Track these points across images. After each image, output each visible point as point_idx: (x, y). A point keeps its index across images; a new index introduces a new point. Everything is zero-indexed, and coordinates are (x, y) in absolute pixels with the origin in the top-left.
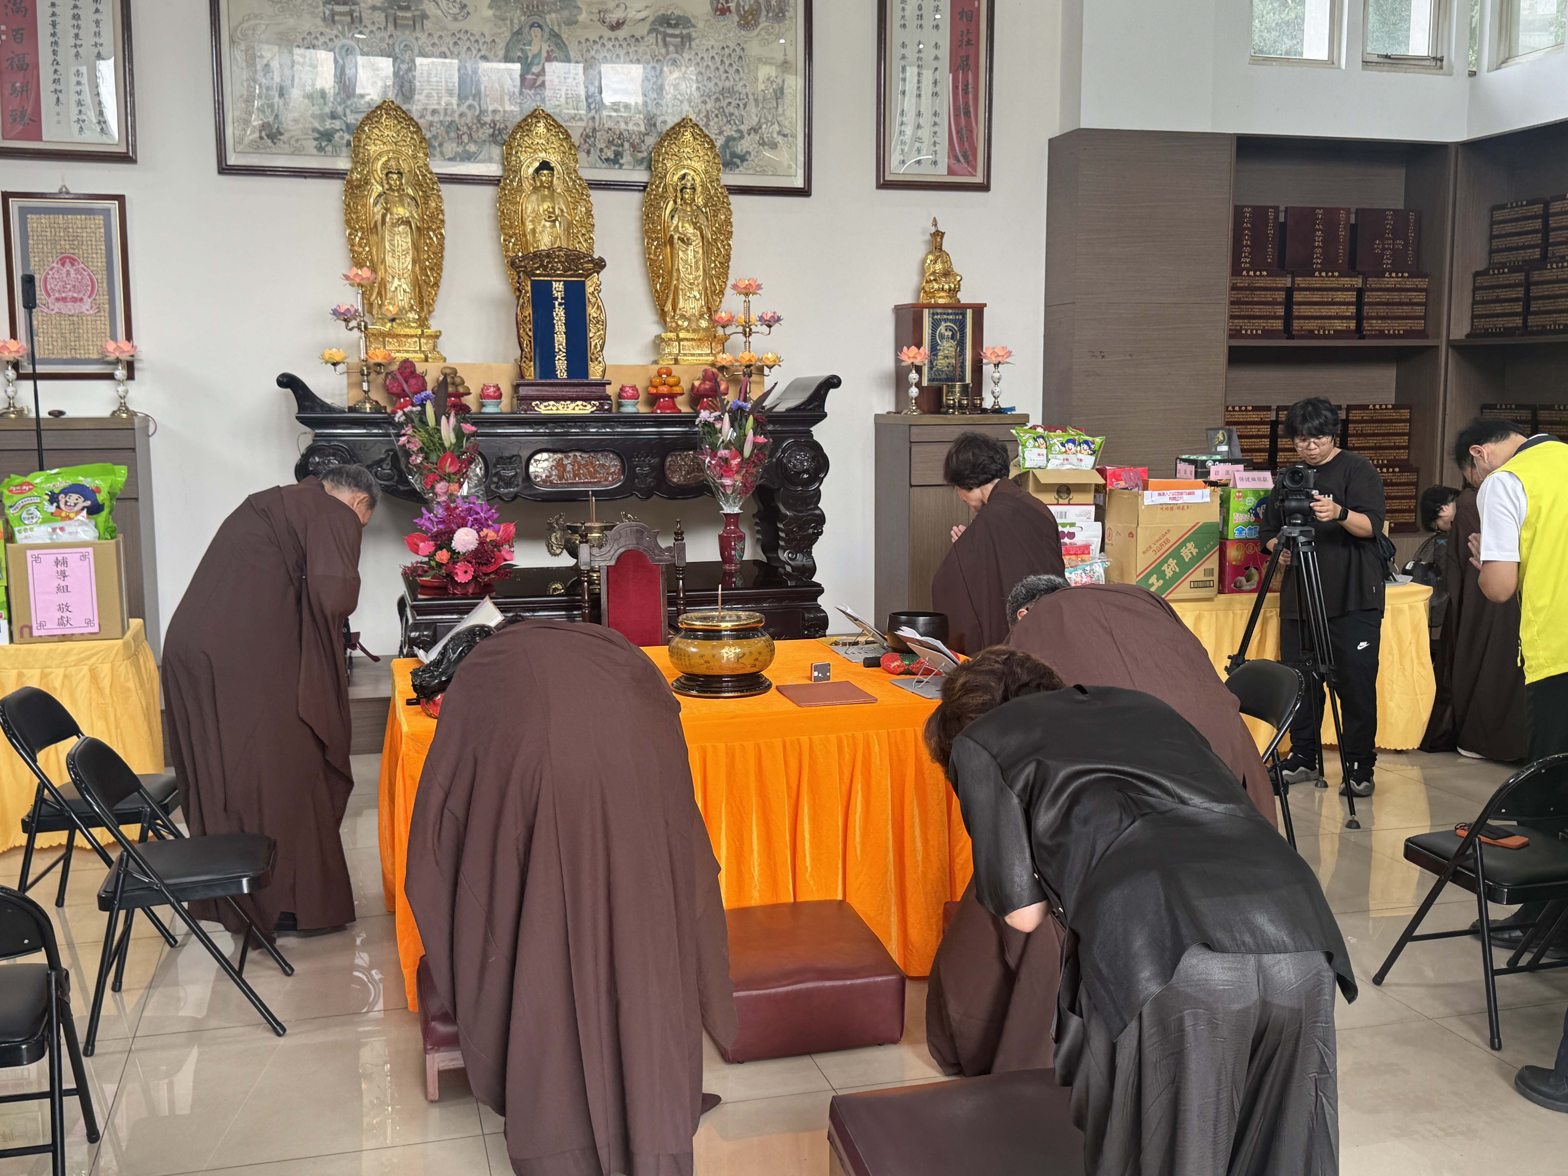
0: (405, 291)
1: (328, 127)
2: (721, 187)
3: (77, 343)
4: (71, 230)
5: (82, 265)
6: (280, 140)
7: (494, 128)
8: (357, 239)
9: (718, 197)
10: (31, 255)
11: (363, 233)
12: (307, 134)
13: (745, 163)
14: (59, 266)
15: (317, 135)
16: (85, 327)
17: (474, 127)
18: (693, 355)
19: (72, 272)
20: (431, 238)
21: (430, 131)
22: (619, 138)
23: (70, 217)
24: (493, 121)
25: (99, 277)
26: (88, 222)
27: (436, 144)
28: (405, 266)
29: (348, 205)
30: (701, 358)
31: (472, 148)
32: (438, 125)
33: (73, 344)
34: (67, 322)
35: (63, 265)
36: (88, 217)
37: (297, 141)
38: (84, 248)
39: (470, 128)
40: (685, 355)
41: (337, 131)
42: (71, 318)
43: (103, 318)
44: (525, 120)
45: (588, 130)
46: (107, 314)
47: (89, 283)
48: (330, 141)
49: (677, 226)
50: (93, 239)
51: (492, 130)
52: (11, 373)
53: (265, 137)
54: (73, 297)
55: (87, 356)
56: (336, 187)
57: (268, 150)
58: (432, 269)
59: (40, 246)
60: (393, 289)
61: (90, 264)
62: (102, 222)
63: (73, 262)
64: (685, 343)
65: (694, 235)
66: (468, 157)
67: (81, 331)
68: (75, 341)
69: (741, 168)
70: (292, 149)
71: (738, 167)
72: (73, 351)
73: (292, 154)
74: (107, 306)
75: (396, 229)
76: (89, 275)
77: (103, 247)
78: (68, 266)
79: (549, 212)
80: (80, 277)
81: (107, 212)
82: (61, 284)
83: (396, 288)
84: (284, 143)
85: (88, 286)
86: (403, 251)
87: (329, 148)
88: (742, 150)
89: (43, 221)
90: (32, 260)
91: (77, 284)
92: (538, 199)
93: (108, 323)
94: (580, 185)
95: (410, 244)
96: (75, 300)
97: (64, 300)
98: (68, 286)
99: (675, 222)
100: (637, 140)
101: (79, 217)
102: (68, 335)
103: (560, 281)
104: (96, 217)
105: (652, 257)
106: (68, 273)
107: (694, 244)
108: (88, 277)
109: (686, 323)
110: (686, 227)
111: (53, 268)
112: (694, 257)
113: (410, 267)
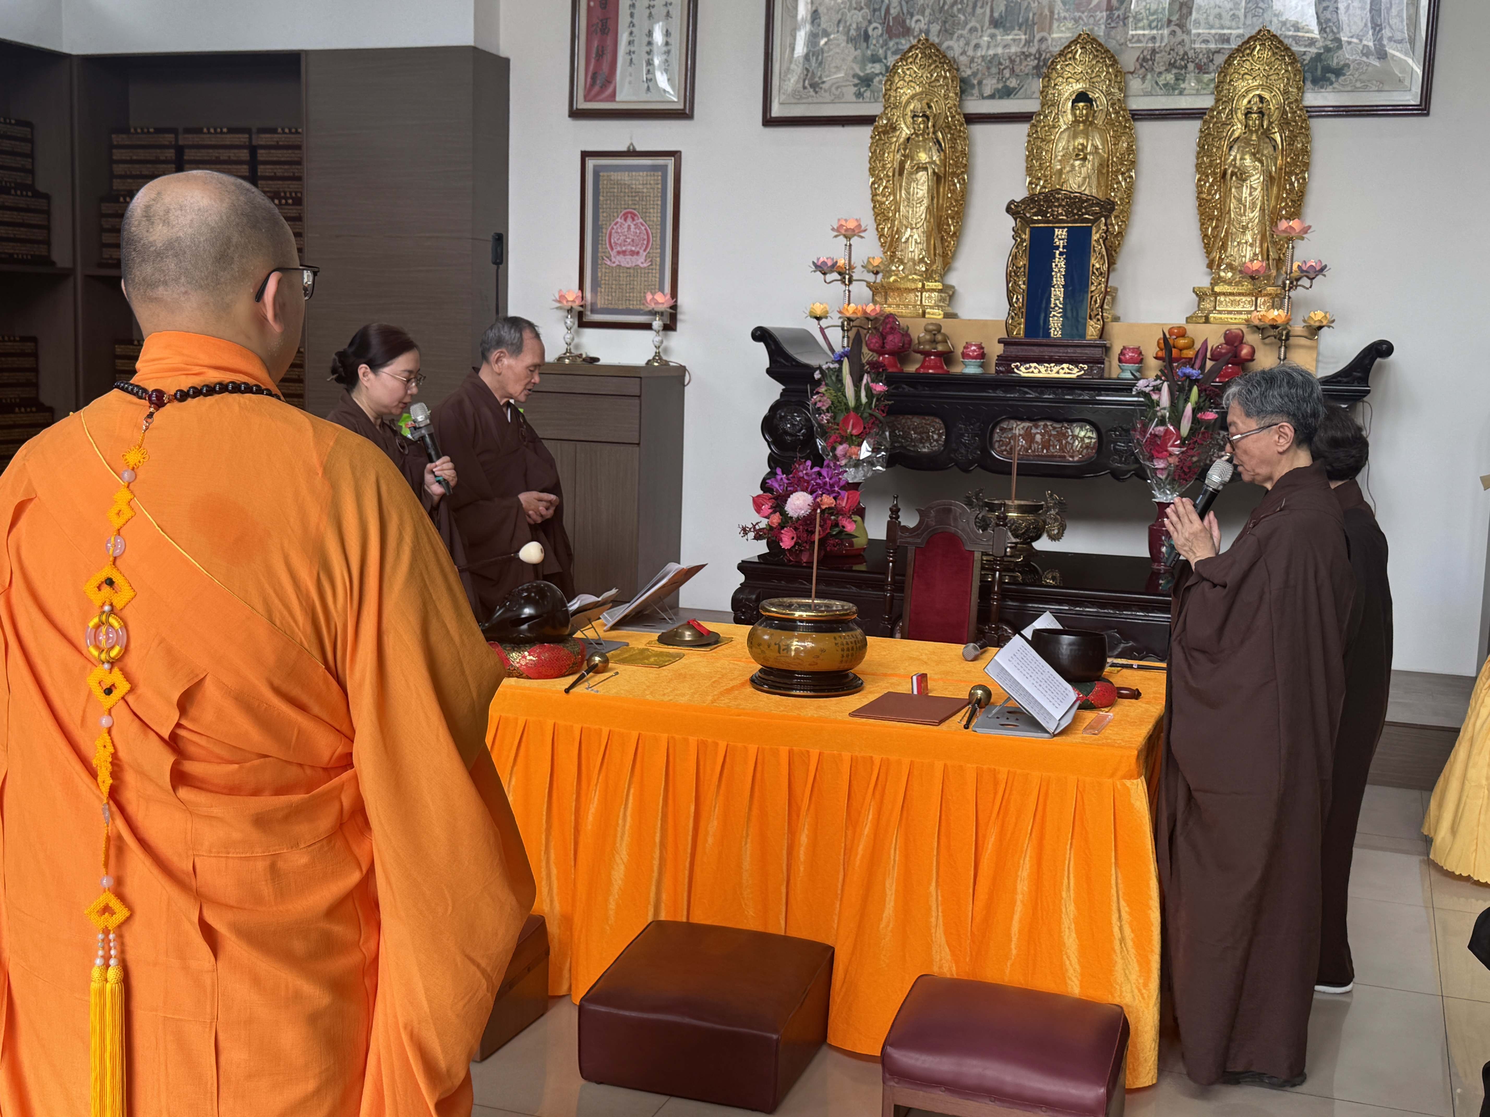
0: (916, 242)
1: (868, 71)
2: (1301, 110)
3: (632, 294)
4: (634, 186)
5: (641, 220)
7: (1039, 59)
8: (881, 188)
9: (1295, 122)
10: (601, 211)
12: (847, 80)
13: (1342, 78)
14: (622, 221)
15: (856, 81)
16: (639, 278)
17: (1018, 59)
18: (1230, 312)
19: (633, 227)
20: (955, 185)
21: (970, 68)
22: (1182, 59)
23: (634, 173)
24: (1039, 51)
25: (654, 231)
26: (649, 178)
28: (918, 215)
33: (627, 295)
34: (625, 275)
35: (625, 220)
36: (649, 173)
37: (837, 88)
42: (628, 271)
43: (654, 271)
44: (1069, 46)
46: (658, 268)
47: (646, 237)
48: (869, 86)
50: (652, 195)
52: (572, 321)
54: (631, 251)
55: (638, 307)
56: (865, 133)
58: (953, 218)
59: (609, 202)
61: (648, 219)
62: (660, 178)
63: (634, 217)
64: (1222, 298)
66: (1007, 93)
67: (636, 283)
68: (630, 292)
69: (1335, 85)
70: (833, 97)
71: (1332, 83)
72: (626, 302)
73: (832, 102)
74: (658, 259)
75: (914, 177)
76: (646, 229)
77: (659, 203)
78: (629, 220)
79: (1078, 149)
80: (638, 231)
81: (664, 169)
82: (622, 238)
83: (908, 239)
85: (644, 240)
86: (918, 199)
87: (868, 94)
88: (1338, 63)
89: (612, 178)
90: (601, 215)
91: (635, 238)
92: (1069, 136)
93: (658, 275)
94: (1124, 116)
95: (925, 191)
96: (634, 253)
97: (624, 253)
98: (629, 240)
99: (1233, 153)
100: (1205, 60)
101: (641, 174)
102: (624, 287)
103: (1064, 228)
104: (656, 174)
105: (1204, 196)
106: (629, 227)
107: (1252, 179)
108: (645, 232)
109: (1230, 275)
110: (1245, 159)
111: (617, 223)
112: (1250, 195)
113: (923, 216)
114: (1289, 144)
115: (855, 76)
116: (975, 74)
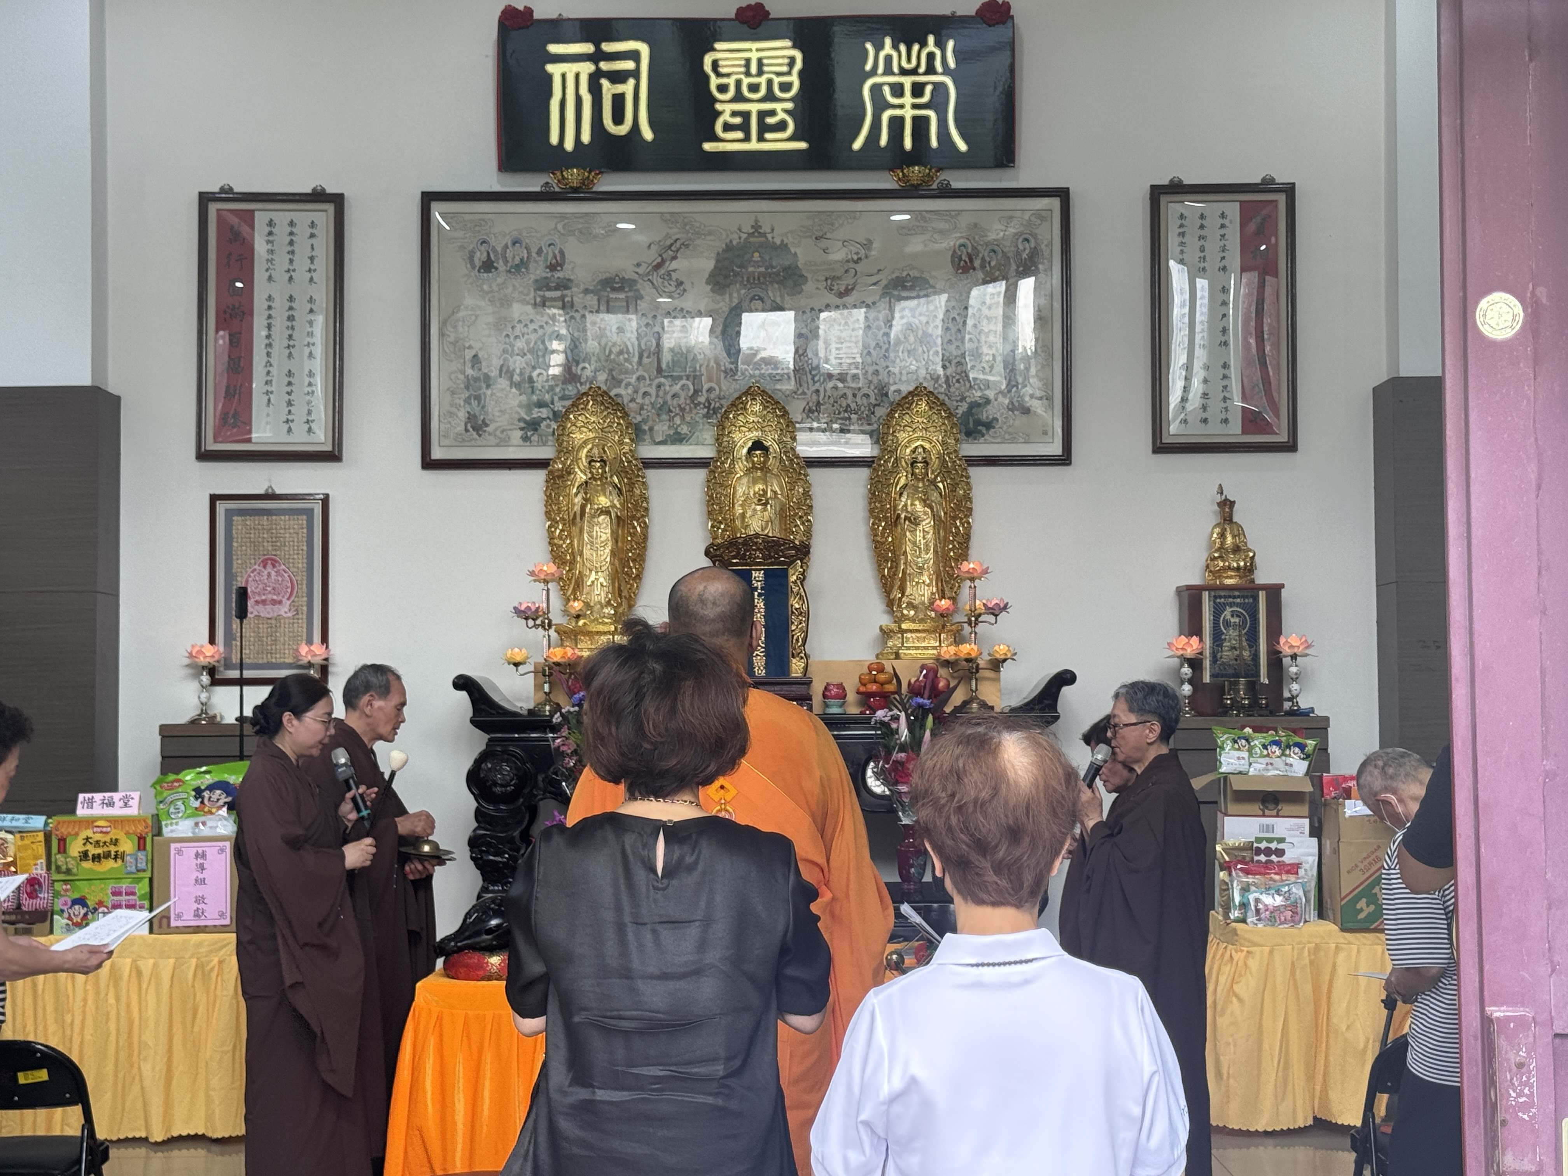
0: (602, 585)
1: (535, 416)
2: (960, 460)
3: (274, 647)
4: (274, 531)
5: (283, 567)
6: (485, 431)
7: (708, 408)
8: (558, 531)
9: (956, 470)
10: (235, 557)
11: (564, 524)
12: (513, 424)
13: (992, 430)
14: (261, 568)
15: (522, 425)
16: (282, 629)
17: (688, 408)
18: (917, 648)
19: (273, 574)
20: (635, 528)
21: (640, 414)
22: (846, 411)
23: (274, 517)
24: (708, 400)
25: (299, 578)
26: (292, 522)
27: (646, 428)
28: (603, 558)
29: (549, 497)
30: (926, 652)
31: (684, 429)
32: (649, 408)
33: (269, 648)
34: (265, 626)
35: (265, 567)
36: (292, 517)
37: (503, 431)
38: (287, 549)
39: (682, 409)
40: (908, 648)
41: (544, 419)
42: (269, 621)
43: (300, 621)
44: (740, 398)
45: (811, 404)
46: (305, 617)
47: (289, 585)
48: (536, 430)
49: (906, 505)
50: (296, 540)
51: (706, 410)
52: (205, 679)
53: (471, 430)
54: (273, 600)
55: (282, 660)
56: (539, 477)
57: (473, 443)
58: (634, 561)
59: (244, 548)
60: (589, 583)
61: (291, 565)
62: (305, 522)
63: (274, 564)
64: (909, 635)
65: (925, 513)
66: (678, 439)
67: (278, 634)
68: (271, 645)
69: (987, 437)
70: (498, 441)
71: (983, 435)
72: (269, 655)
73: (497, 445)
74: (305, 608)
75: (596, 520)
76: (289, 576)
77: (305, 548)
78: (269, 567)
79: (760, 495)
80: (280, 579)
81: (310, 512)
82: (261, 586)
83: (593, 582)
84: (490, 434)
85: (287, 588)
86: (602, 542)
87: (535, 438)
88: (987, 417)
89: (248, 523)
90: (235, 562)
91: (277, 586)
92: (748, 482)
93: (305, 626)
94: (798, 464)
95: (609, 535)
96: (274, 602)
97: (264, 602)
98: (269, 589)
99: (903, 499)
100: (867, 412)
101: (283, 518)
102: (265, 639)
103: (760, 570)
104: (300, 517)
105: (879, 539)
106: (269, 575)
107: (924, 523)
108: (288, 579)
109: (912, 613)
110: (915, 505)
111: (255, 570)
112: (924, 538)
113: (608, 559)
114: (952, 491)
115: (521, 420)
116: (645, 421)
